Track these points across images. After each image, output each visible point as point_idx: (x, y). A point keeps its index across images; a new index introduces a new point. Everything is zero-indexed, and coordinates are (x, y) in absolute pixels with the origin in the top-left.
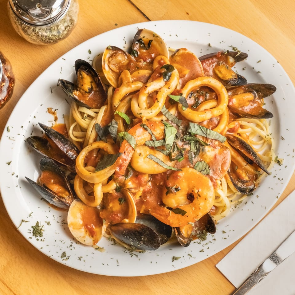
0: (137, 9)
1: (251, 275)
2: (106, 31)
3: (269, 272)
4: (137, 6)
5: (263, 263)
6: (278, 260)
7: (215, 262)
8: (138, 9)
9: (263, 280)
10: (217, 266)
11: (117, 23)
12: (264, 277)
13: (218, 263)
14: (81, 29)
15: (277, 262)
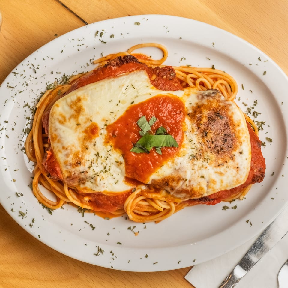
0: (76, 17)
1: (222, 283)
2: (46, 43)
3: (241, 278)
4: (76, 14)
5: (234, 269)
6: (249, 265)
7: (184, 274)
8: (78, 16)
9: (235, 286)
10: (186, 277)
11: (57, 34)
12: (236, 284)
13: (186, 274)
14: (20, 43)
15: (248, 267)
